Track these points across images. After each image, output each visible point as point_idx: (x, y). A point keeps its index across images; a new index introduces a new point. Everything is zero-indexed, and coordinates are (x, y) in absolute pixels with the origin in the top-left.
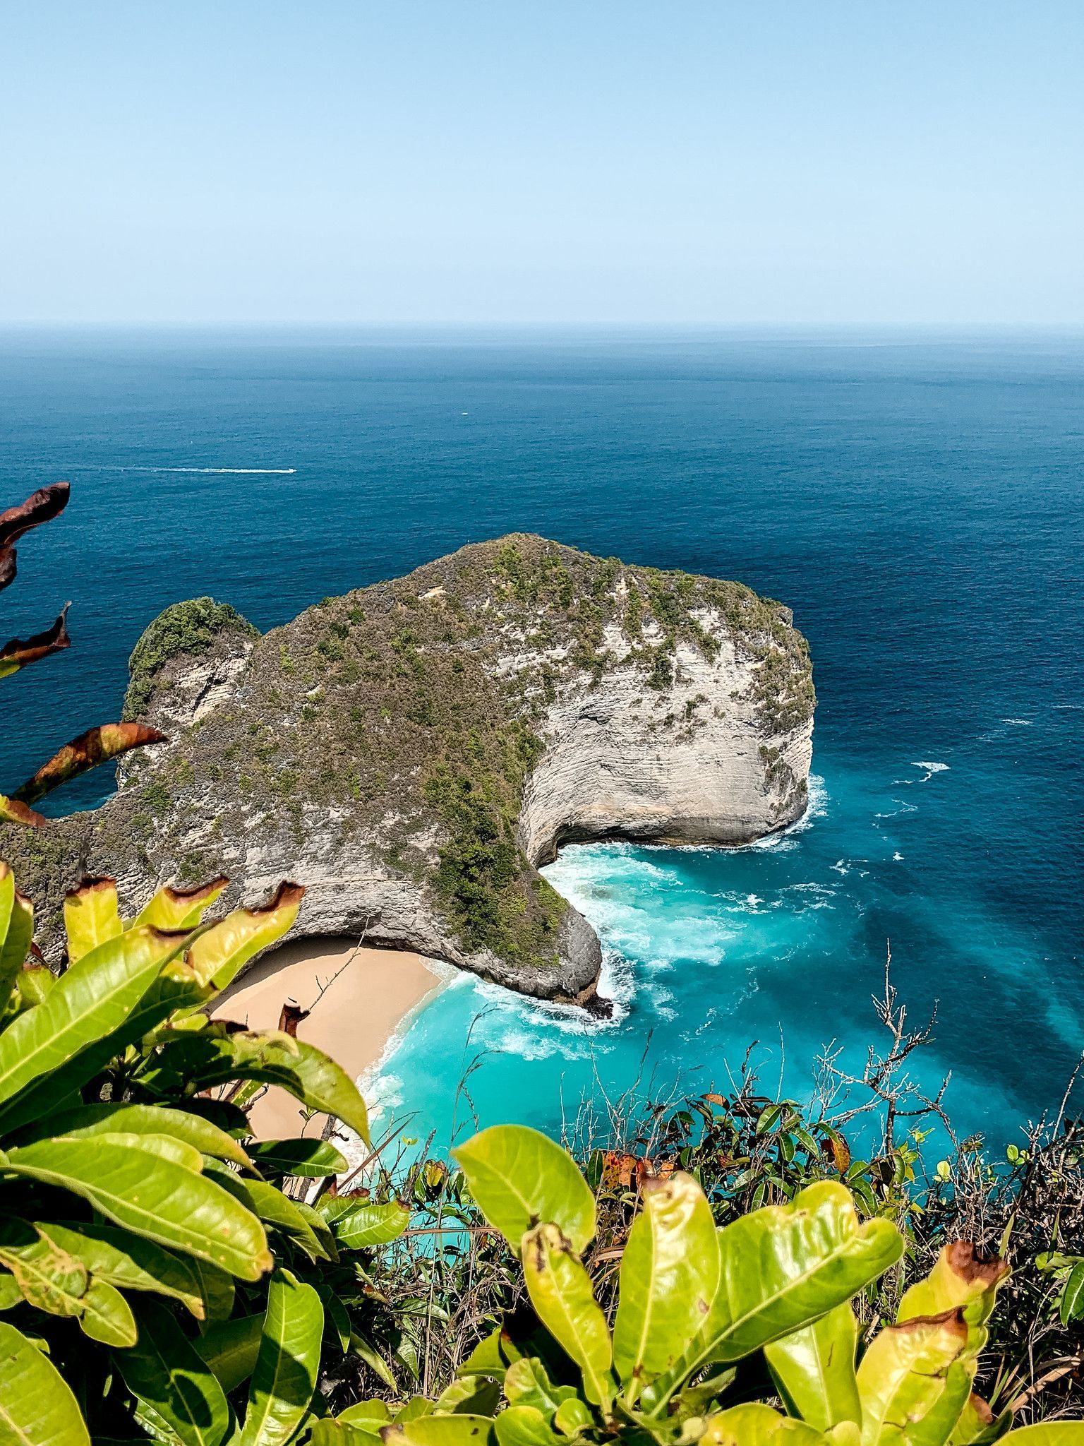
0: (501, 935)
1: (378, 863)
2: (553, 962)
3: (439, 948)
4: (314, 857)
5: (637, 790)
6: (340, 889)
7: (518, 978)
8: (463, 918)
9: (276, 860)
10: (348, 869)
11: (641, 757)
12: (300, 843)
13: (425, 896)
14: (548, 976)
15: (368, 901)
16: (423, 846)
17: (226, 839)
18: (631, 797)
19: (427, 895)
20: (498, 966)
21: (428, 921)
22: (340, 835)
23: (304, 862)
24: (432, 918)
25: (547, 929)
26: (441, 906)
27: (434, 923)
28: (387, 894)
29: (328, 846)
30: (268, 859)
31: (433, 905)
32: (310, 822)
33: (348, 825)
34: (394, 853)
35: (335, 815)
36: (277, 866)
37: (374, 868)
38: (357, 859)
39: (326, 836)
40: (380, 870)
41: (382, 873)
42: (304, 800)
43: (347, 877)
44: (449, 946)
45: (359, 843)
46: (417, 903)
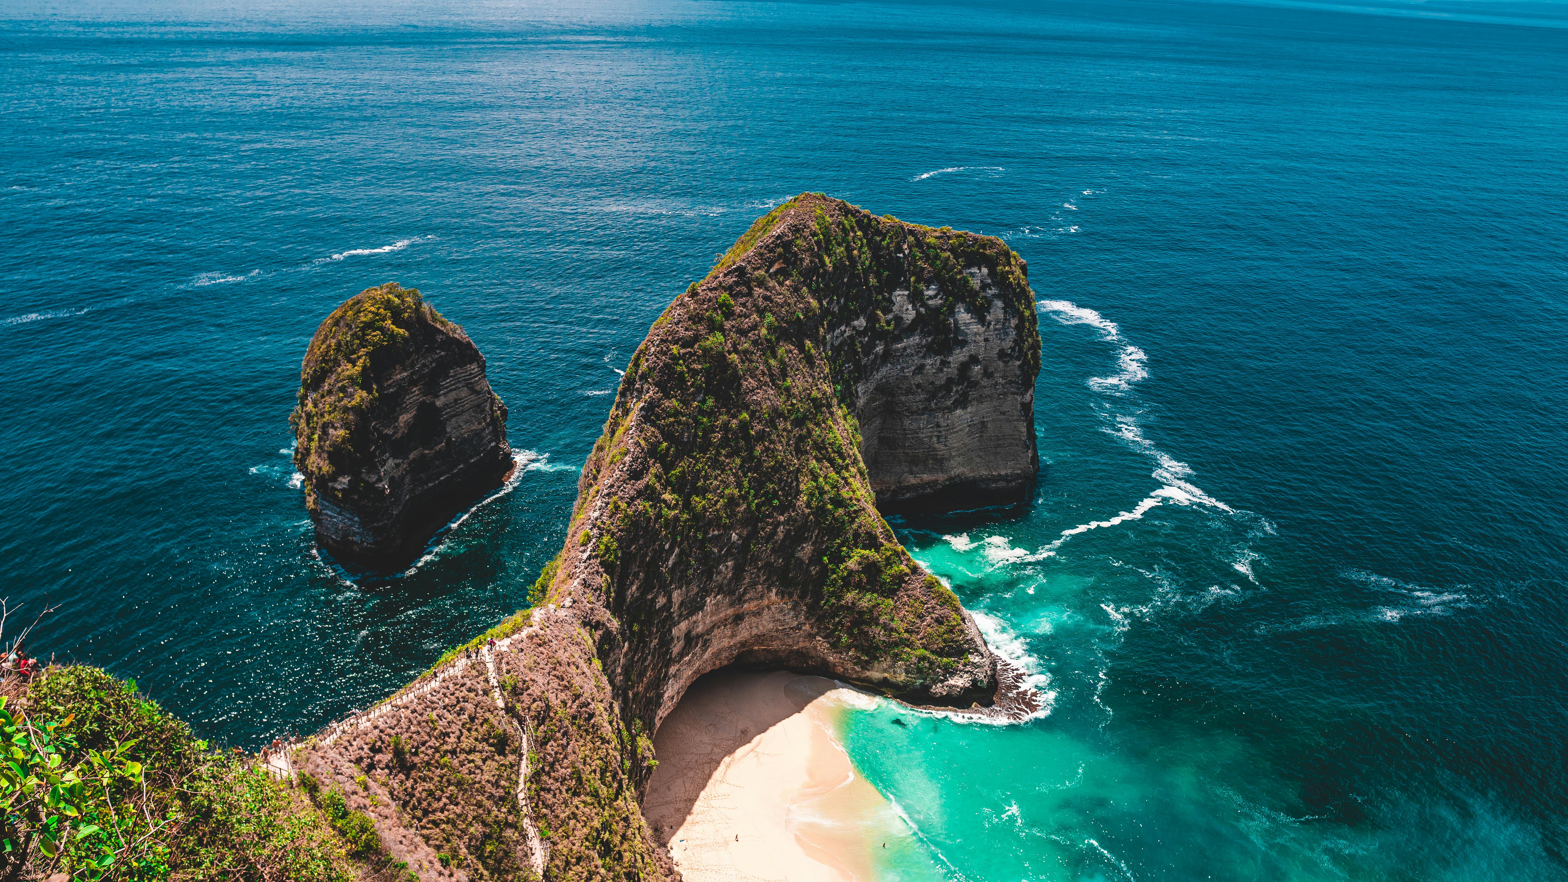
1: (774, 584)
3: (819, 662)
4: (720, 591)
6: (739, 618)
9: (693, 600)
11: (922, 426)
12: (710, 575)
13: (808, 611)
15: (761, 627)
16: (805, 557)
17: (658, 586)
19: (812, 610)
22: (741, 560)
23: (711, 596)
24: (817, 633)
27: (818, 638)
29: (730, 575)
30: (687, 600)
32: (716, 550)
33: (747, 546)
34: (785, 570)
35: (734, 537)
36: (693, 606)
37: (769, 590)
38: (756, 583)
39: (729, 564)
40: (774, 590)
41: (776, 594)
42: (710, 526)
43: (746, 605)
44: (832, 658)
45: (757, 565)
46: (802, 621)
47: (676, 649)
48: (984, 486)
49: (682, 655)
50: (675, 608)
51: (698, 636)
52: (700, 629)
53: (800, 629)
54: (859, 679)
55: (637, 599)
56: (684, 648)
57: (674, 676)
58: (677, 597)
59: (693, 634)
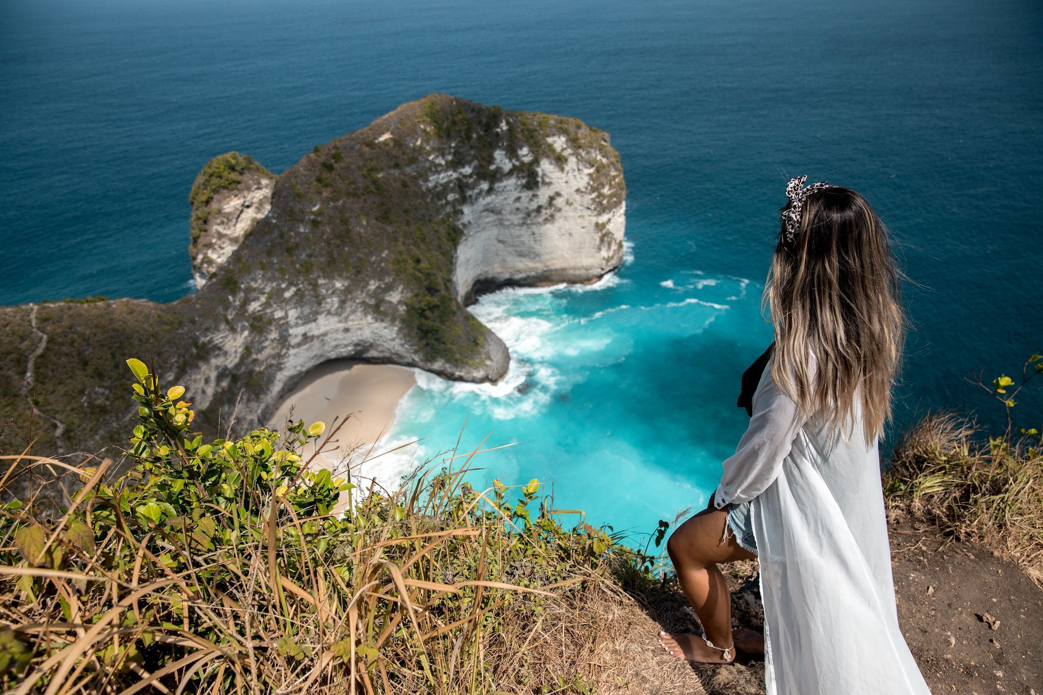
0: (450, 350)
1: (369, 313)
2: (483, 364)
3: (410, 360)
5: (522, 255)
6: (347, 330)
8: (424, 342)
10: (351, 318)
12: (319, 304)
14: (480, 371)
18: (518, 259)
19: (400, 330)
20: (448, 368)
21: (402, 345)
23: (323, 315)
25: (476, 344)
26: (411, 336)
28: (376, 331)
31: (405, 336)
35: (338, 285)
36: (308, 319)
37: (366, 316)
38: (356, 311)
39: (335, 299)
40: (370, 317)
41: (372, 318)
42: (319, 277)
43: (350, 323)
44: (417, 359)
45: (355, 302)
46: (395, 336)
47: (295, 341)
50: (291, 319)
51: (316, 336)
53: (394, 340)
55: (258, 311)
58: (292, 313)
59: (310, 334)
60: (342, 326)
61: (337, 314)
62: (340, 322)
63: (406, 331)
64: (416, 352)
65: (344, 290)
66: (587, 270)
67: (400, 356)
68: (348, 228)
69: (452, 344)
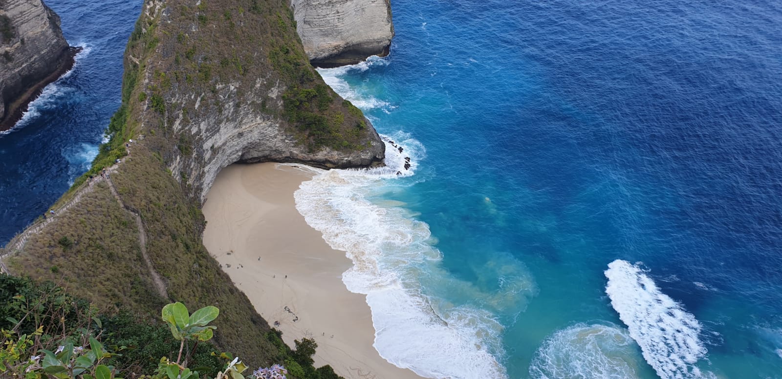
0: (335, 138)
1: (258, 113)
2: (368, 145)
3: (288, 154)
4: (228, 120)
5: (325, 34)
6: (241, 135)
7: (349, 159)
8: (307, 133)
9: (213, 127)
10: (244, 121)
11: (328, 13)
12: (220, 111)
13: (280, 126)
14: (368, 153)
15: (253, 138)
16: (274, 96)
17: (191, 121)
18: (322, 39)
19: (281, 126)
20: (335, 155)
21: (283, 141)
22: (237, 101)
23: (223, 124)
24: (286, 139)
25: (361, 128)
26: (291, 131)
27: (286, 141)
28: (262, 131)
29: (232, 110)
30: (209, 127)
31: (285, 131)
32: (222, 96)
33: (240, 92)
34: (263, 104)
35: (232, 88)
36: (214, 130)
37: (256, 117)
38: (247, 114)
39: (231, 104)
40: (259, 117)
41: (260, 119)
42: (216, 82)
43: (244, 127)
44: (295, 151)
45: (247, 103)
46: (277, 132)
47: (207, 156)
48: (366, 46)
49: (210, 160)
50: (203, 133)
51: (220, 148)
52: (219, 143)
53: (276, 137)
54: (312, 160)
55: (180, 130)
56: (212, 154)
57: (208, 172)
58: (203, 126)
59: (216, 146)
60: (236, 131)
61: (234, 120)
62: (235, 127)
63: (287, 126)
64: (296, 145)
65: (237, 92)
66: (379, 42)
67: (280, 152)
68: (231, 23)
69: (337, 131)
